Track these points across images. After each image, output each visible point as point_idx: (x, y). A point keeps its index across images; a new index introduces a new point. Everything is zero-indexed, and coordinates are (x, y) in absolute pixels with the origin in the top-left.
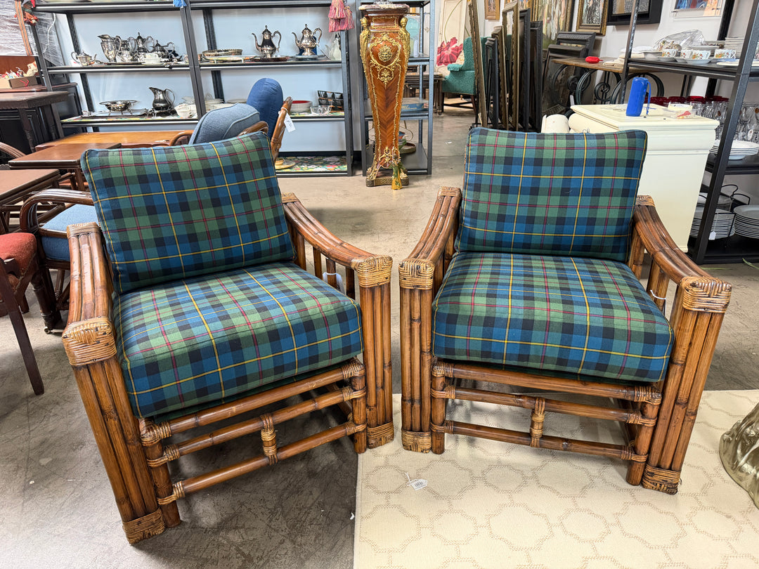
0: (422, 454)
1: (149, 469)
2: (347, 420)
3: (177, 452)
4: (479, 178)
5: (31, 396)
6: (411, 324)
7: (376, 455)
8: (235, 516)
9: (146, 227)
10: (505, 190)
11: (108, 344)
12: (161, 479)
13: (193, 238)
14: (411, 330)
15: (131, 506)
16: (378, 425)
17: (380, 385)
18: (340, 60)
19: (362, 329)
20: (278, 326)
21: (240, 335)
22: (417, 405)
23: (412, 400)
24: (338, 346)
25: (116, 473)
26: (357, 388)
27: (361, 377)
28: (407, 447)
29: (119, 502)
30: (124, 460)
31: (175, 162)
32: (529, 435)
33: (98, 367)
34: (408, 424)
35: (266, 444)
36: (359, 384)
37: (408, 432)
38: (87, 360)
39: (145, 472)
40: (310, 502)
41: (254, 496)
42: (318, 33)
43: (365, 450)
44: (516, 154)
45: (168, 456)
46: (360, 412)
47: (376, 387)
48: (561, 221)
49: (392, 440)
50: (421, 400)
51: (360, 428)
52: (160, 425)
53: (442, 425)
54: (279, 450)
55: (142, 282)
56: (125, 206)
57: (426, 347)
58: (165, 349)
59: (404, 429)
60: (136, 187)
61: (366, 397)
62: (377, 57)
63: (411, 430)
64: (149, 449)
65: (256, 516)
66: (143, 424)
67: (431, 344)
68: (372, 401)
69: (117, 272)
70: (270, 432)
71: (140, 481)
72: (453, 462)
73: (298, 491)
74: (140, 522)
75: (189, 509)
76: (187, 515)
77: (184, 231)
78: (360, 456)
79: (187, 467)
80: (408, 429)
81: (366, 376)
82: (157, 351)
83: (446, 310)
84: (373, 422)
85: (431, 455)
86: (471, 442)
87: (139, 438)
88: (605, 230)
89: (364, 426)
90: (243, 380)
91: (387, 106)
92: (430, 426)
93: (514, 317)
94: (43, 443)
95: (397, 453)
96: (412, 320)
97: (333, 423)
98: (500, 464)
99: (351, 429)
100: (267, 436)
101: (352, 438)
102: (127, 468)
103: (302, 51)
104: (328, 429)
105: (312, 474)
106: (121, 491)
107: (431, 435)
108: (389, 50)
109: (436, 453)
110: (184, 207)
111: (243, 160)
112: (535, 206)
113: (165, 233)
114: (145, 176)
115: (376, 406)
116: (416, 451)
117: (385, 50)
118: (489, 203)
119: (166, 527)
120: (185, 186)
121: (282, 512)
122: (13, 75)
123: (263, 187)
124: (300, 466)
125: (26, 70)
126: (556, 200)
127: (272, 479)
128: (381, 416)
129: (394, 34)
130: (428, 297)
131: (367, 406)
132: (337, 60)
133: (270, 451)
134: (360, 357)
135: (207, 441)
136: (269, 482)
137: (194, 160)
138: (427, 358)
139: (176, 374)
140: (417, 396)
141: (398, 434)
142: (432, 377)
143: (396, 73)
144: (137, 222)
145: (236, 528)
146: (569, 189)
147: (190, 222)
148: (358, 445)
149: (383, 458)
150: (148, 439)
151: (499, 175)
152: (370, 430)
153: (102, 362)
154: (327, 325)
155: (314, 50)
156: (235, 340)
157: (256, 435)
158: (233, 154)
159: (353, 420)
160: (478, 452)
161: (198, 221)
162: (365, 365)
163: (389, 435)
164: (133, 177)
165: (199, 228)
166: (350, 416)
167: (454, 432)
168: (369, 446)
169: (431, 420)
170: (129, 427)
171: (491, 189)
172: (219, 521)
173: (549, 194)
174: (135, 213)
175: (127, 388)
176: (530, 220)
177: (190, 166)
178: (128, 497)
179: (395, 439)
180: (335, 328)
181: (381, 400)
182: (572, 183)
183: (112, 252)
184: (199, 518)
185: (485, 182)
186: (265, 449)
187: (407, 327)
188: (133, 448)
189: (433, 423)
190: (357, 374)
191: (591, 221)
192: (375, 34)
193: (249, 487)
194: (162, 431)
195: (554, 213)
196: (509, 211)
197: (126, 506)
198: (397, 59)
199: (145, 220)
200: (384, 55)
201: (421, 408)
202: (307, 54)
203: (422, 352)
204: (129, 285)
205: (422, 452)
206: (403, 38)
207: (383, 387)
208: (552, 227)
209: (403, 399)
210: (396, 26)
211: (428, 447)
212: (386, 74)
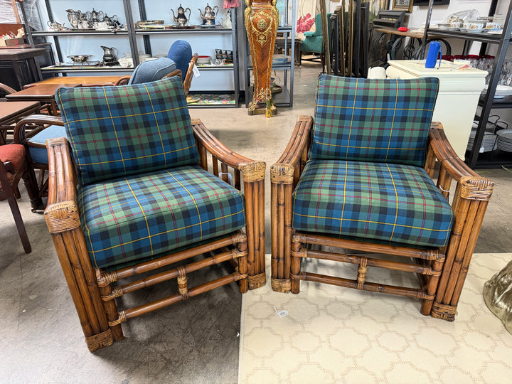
0: (285, 294)
1: (103, 302)
2: (235, 271)
3: (121, 291)
4: (325, 109)
5: (23, 254)
6: (278, 207)
7: (254, 294)
8: (160, 334)
9: (100, 141)
10: (343, 117)
11: (74, 219)
12: (110, 309)
13: (131, 148)
14: (278, 212)
15: (91, 326)
16: (255, 275)
17: (257, 248)
18: (231, 28)
19: (245, 211)
20: (189, 208)
21: (164, 214)
22: (281, 262)
23: (278, 258)
24: (229, 221)
25: (80, 305)
26: (242, 250)
27: (244, 243)
28: (274, 289)
29: (83, 324)
30: (86, 296)
31: (119, 96)
32: (356, 282)
33: (68, 234)
34: (276, 274)
35: (181, 286)
36: (243, 247)
37: (276, 279)
38: (61, 229)
39: (100, 304)
40: (210, 325)
41: (172, 321)
42: (216, 9)
43: (247, 291)
44: (350, 93)
45: (115, 294)
46: (243, 266)
47: (255, 249)
48: (380, 139)
49: (265, 284)
50: (284, 258)
51: (244, 276)
52: (110, 273)
53: (298, 275)
54: (189, 290)
55: (97, 178)
56: (85, 126)
57: (288, 223)
58: (113, 222)
59: (273, 277)
60: (93, 113)
61: (247, 256)
62: (256, 26)
63: (278, 278)
64: (103, 290)
65: (174, 334)
66: (98, 273)
67: (291, 221)
68: (252, 259)
69: (80, 171)
70: (184, 278)
71: (97, 310)
72: (305, 299)
73: (202, 318)
74: (96, 338)
75: (129, 330)
76: (128, 333)
77: (125, 143)
78: (243, 295)
79: (128, 301)
80: (276, 277)
81: (247, 242)
82: (108, 224)
83: (302, 198)
84: (252, 272)
85: (290, 294)
86: (317, 286)
87: (96, 282)
88: (409, 145)
89: (246, 275)
90: (165, 244)
91: (263, 60)
92: (290, 275)
93: (348, 203)
94: (31, 285)
95: (268, 293)
96: (279, 204)
97: (225, 273)
98: (336, 300)
99: (237, 277)
100: (182, 281)
101: (238, 283)
102: (88, 302)
103: (205, 22)
104: (222, 277)
105: (211, 307)
106: (84, 317)
107: (291, 281)
108: (265, 21)
109: (294, 293)
110: (125, 127)
111: (165, 95)
112: (363, 128)
113: (113, 145)
114: (99, 106)
115: (254, 262)
116: (281, 292)
117: (262, 21)
118: (332, 126)
119: (114, 341)
120: (126, 113)
121: (191, 332)
122: (8, 37)
123: (179, 114)
124: (203, 302)
125: (16, 34)
126: (377, 124)
127: (184, 310)
129: (268, 10)
130: (290, 189)
131: (248, 262)
132: (229, 28)
133: (183, 291)
134: (244, 229)
135: (142, 284)
136: (183, 311)
137: (132, 95)
138: (289, 230)
139: (121, 239)
140: (281, 255)
141: (269, 280)
142: (292, 243)
143: (269, 38)
144: (94, 137)
145: (161, 342)
146: (386, 117)
147: (129, 138)
148: (242, 288)
149: (259, 296)
150: (102, 283)
151: (338, 107)
152: (250, 278)
153: (71, 231)
154: (222, 207)
155: (213, 21)
156: (160, 217)
157: (175, 280)
158: (158, 92)
159: (239, 271)
160: (322, 293)
161: (135, 137)
162: (247, 234)
163: (263, 281)
164: (91, 106)
165: (136, 142)
166: (237, 268)
167: (306, 279)
168: (249, 288)
169: (291, 271)
170: (89, 274)
171: (333, 117)
172: (149, 337)
173: (372, 120)
174: (92, 131)
175: (88, 248)
176: (359, 138)
177: (129, 100)
178: (89, 320)
179: (267, 284)
180: (227, 209)
181: (257, 257)
182: (388, 113)
183: (77, 158)
184: (136, 335)
185: (329, 112)
186: (180, 290)
187: (276, 210)
188: (91, 288)
189: (292, 273)
190: (242, 241)
191: (400, 139)
192: (255, 10)
193: (169, 315)
194: (111, 277)
195: (375, 133)
196: (345, 132)
197: (87, 326)
198: (270, 28)
199: (99, 136)
200: (260, 26)
201: (284, 263)
202: (209, 24)
203: (285, 226)
204: (88, 180)
205: (285, 292)
206: (274, 13)
207: (259, 250)
208: (373, 143)
209: (272, 258)
210: (269, 5)
211: (289, 289)
212: (262, 38)
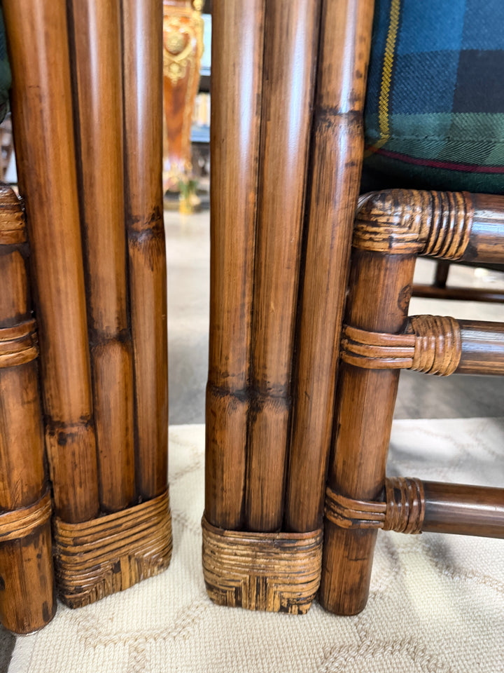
0: (283, 618)
16: (103, 510)
17: (109, 320)
22: (275, 416)
23: (255, 391)
28: (221, 593)
34: (232, 500)
37: (232, 536)
43: (48, 617)
49: (165, 565)
50: (294, 388)
53: (376, 499)
59: (212, 521)
63: (244, 526)
68: (71, 400)
80: (233, 520)
84: (81, 496)
92: (326, 503)
107: (325, 544)
109: (334, 611)
115: (90, 421)
116: (262, 605)
128: (115, 471)
140: (277, 370)
143: (188, 69)
148: (12, 602)
152: (67, 531)
163: (151, 550)
168: (64, 597)
169: (331, 479)
179: (176, 562)
189: (339, 491)
201: (294, 426)
205: (283, 610)
211: (309, 591)
212: (175, 68)
